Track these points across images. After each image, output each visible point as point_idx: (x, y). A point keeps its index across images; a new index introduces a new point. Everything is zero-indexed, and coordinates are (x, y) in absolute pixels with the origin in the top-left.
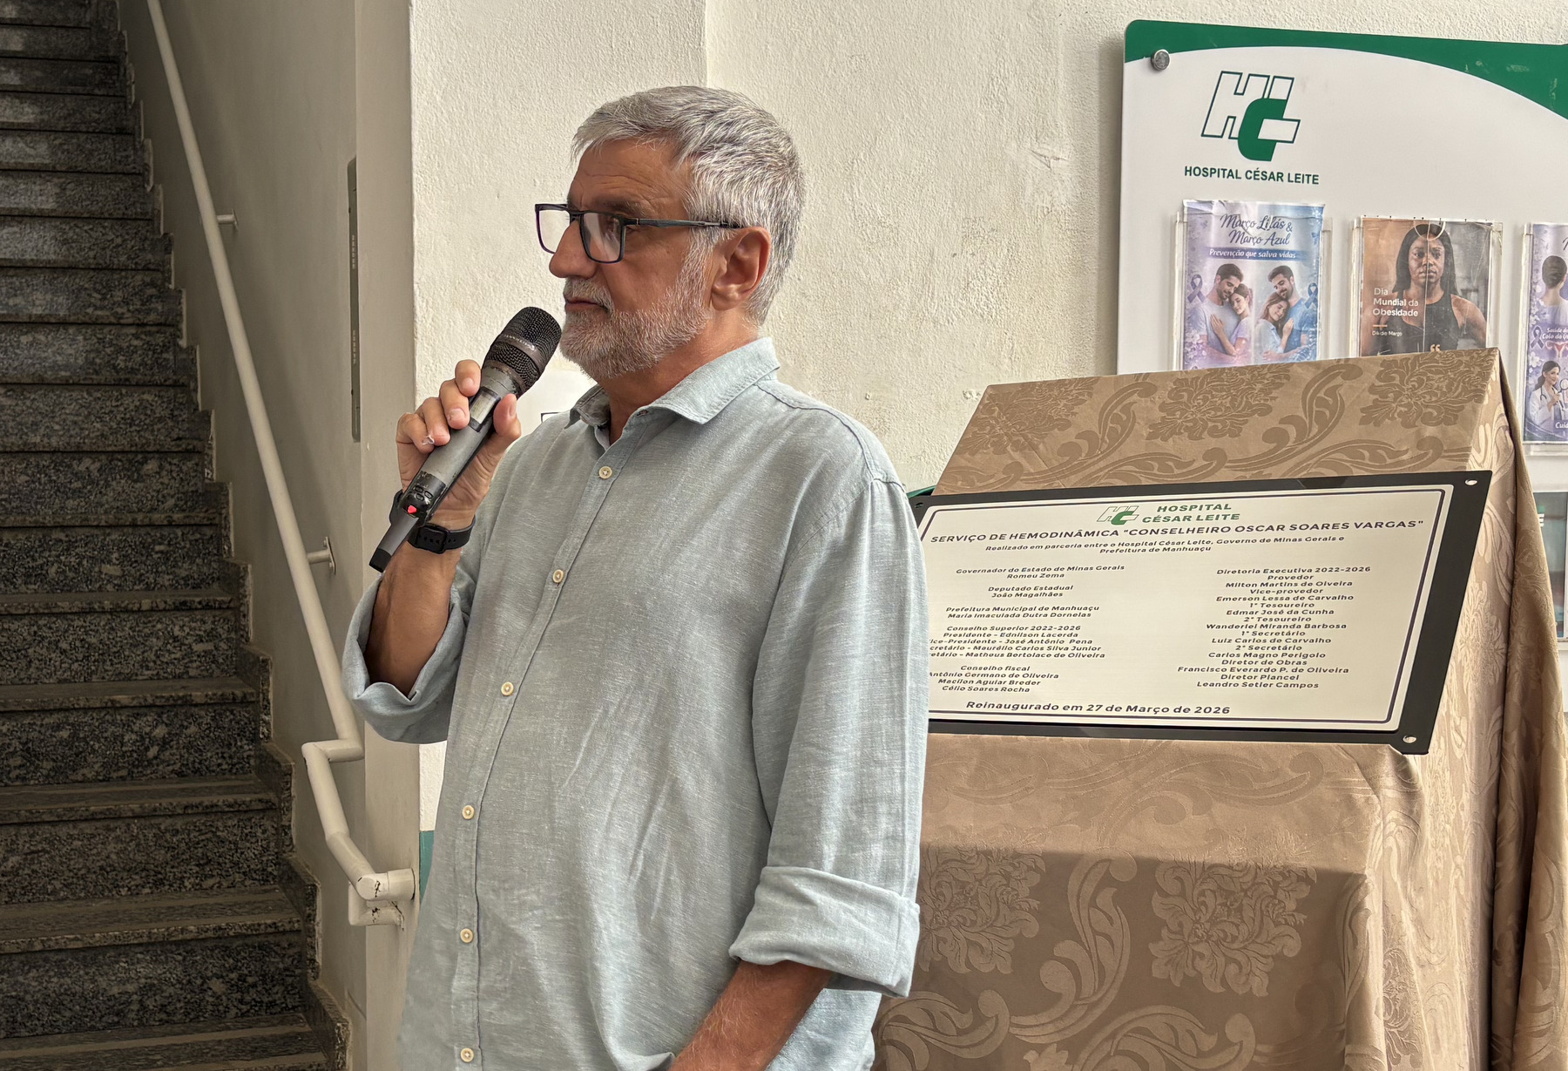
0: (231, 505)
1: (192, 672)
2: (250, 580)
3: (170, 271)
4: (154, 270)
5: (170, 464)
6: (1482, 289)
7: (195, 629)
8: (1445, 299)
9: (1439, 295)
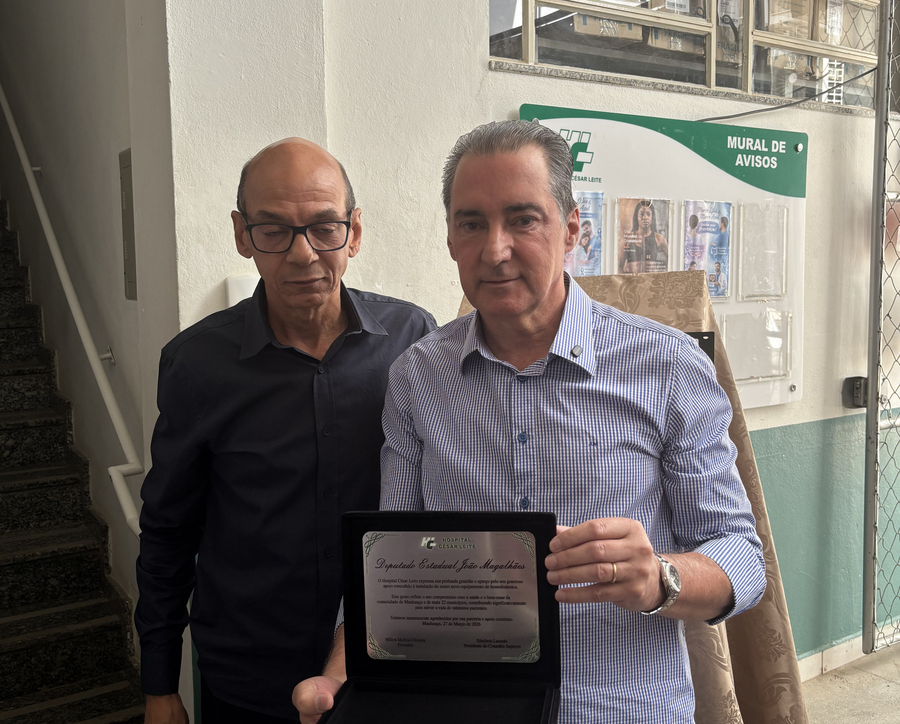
0: (43, 317)
1: (25, 407)
2: (56, 358)
5: (5, 293)
6: (666, 230)
7: (26, 384)
8: (653, 234)
9: (649, 233)
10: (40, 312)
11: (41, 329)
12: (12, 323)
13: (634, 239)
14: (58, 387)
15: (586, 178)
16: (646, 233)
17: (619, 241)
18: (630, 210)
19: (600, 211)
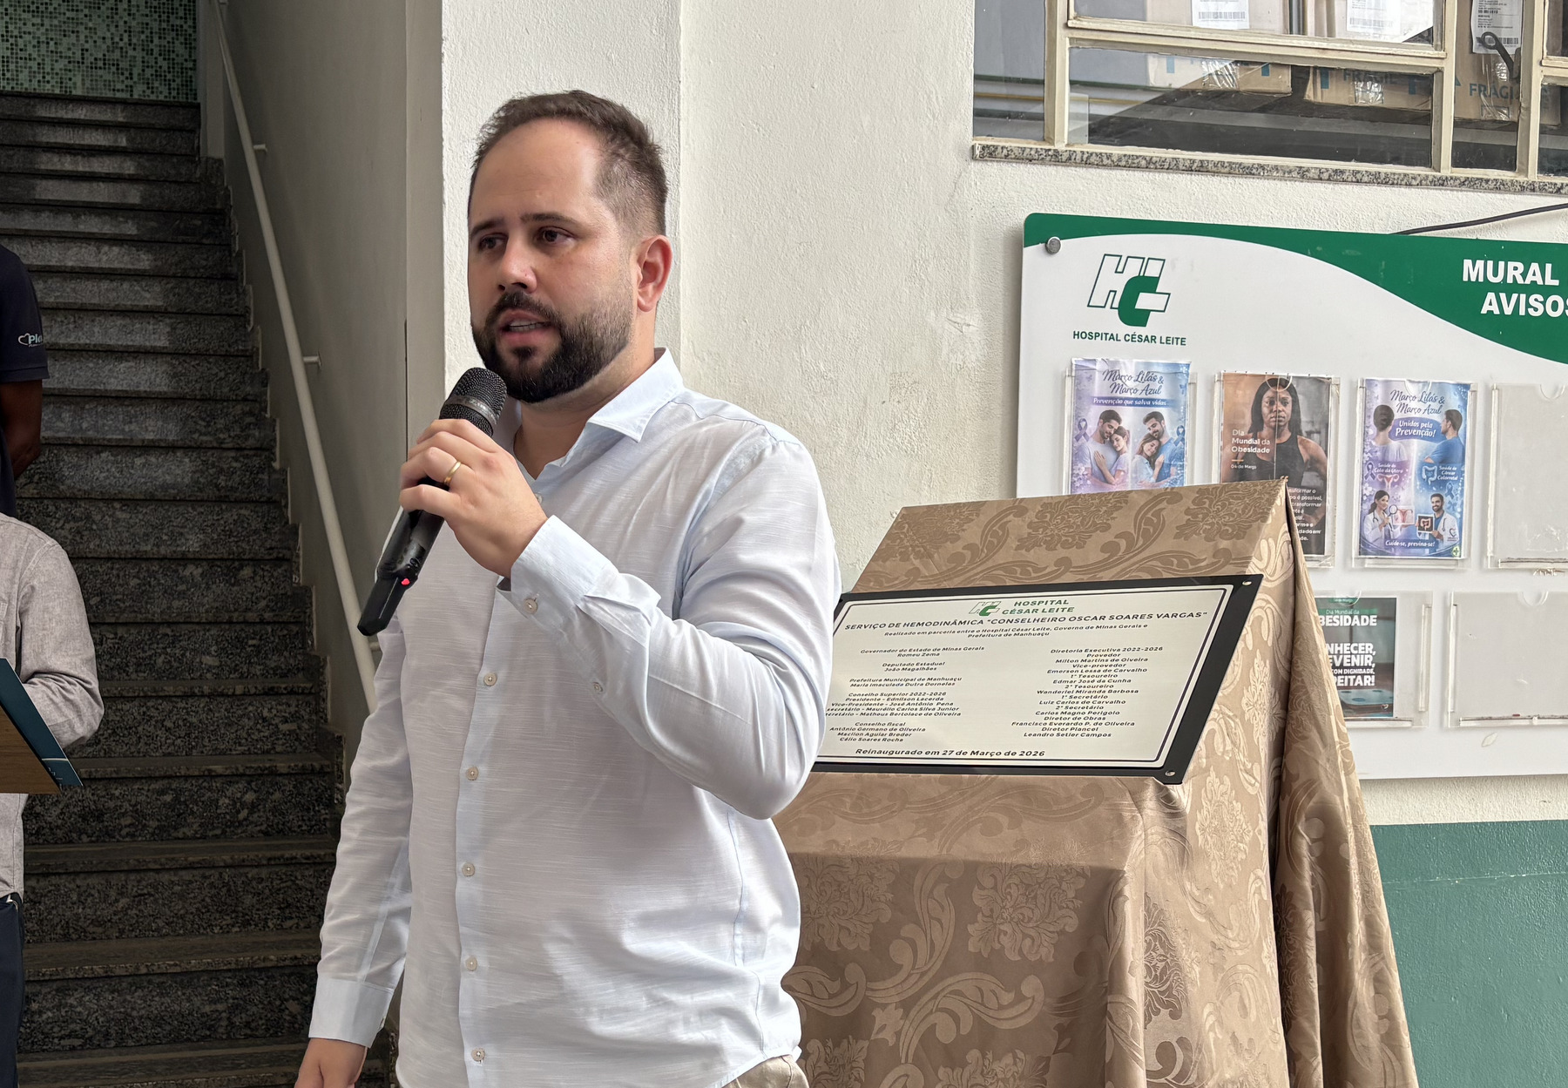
0: (314, 604)
1: (279, 749)
2: (328, 670)
3: (266, 401)
4: (252, 401)
5: (263, 569)
7: (281, 711)
8: (1293, 439)
9: (1287, 436)
10: (311, 597)
11: (310, 625)
12: (268, 616)
14: (329, 717)
16: (1279, 435)
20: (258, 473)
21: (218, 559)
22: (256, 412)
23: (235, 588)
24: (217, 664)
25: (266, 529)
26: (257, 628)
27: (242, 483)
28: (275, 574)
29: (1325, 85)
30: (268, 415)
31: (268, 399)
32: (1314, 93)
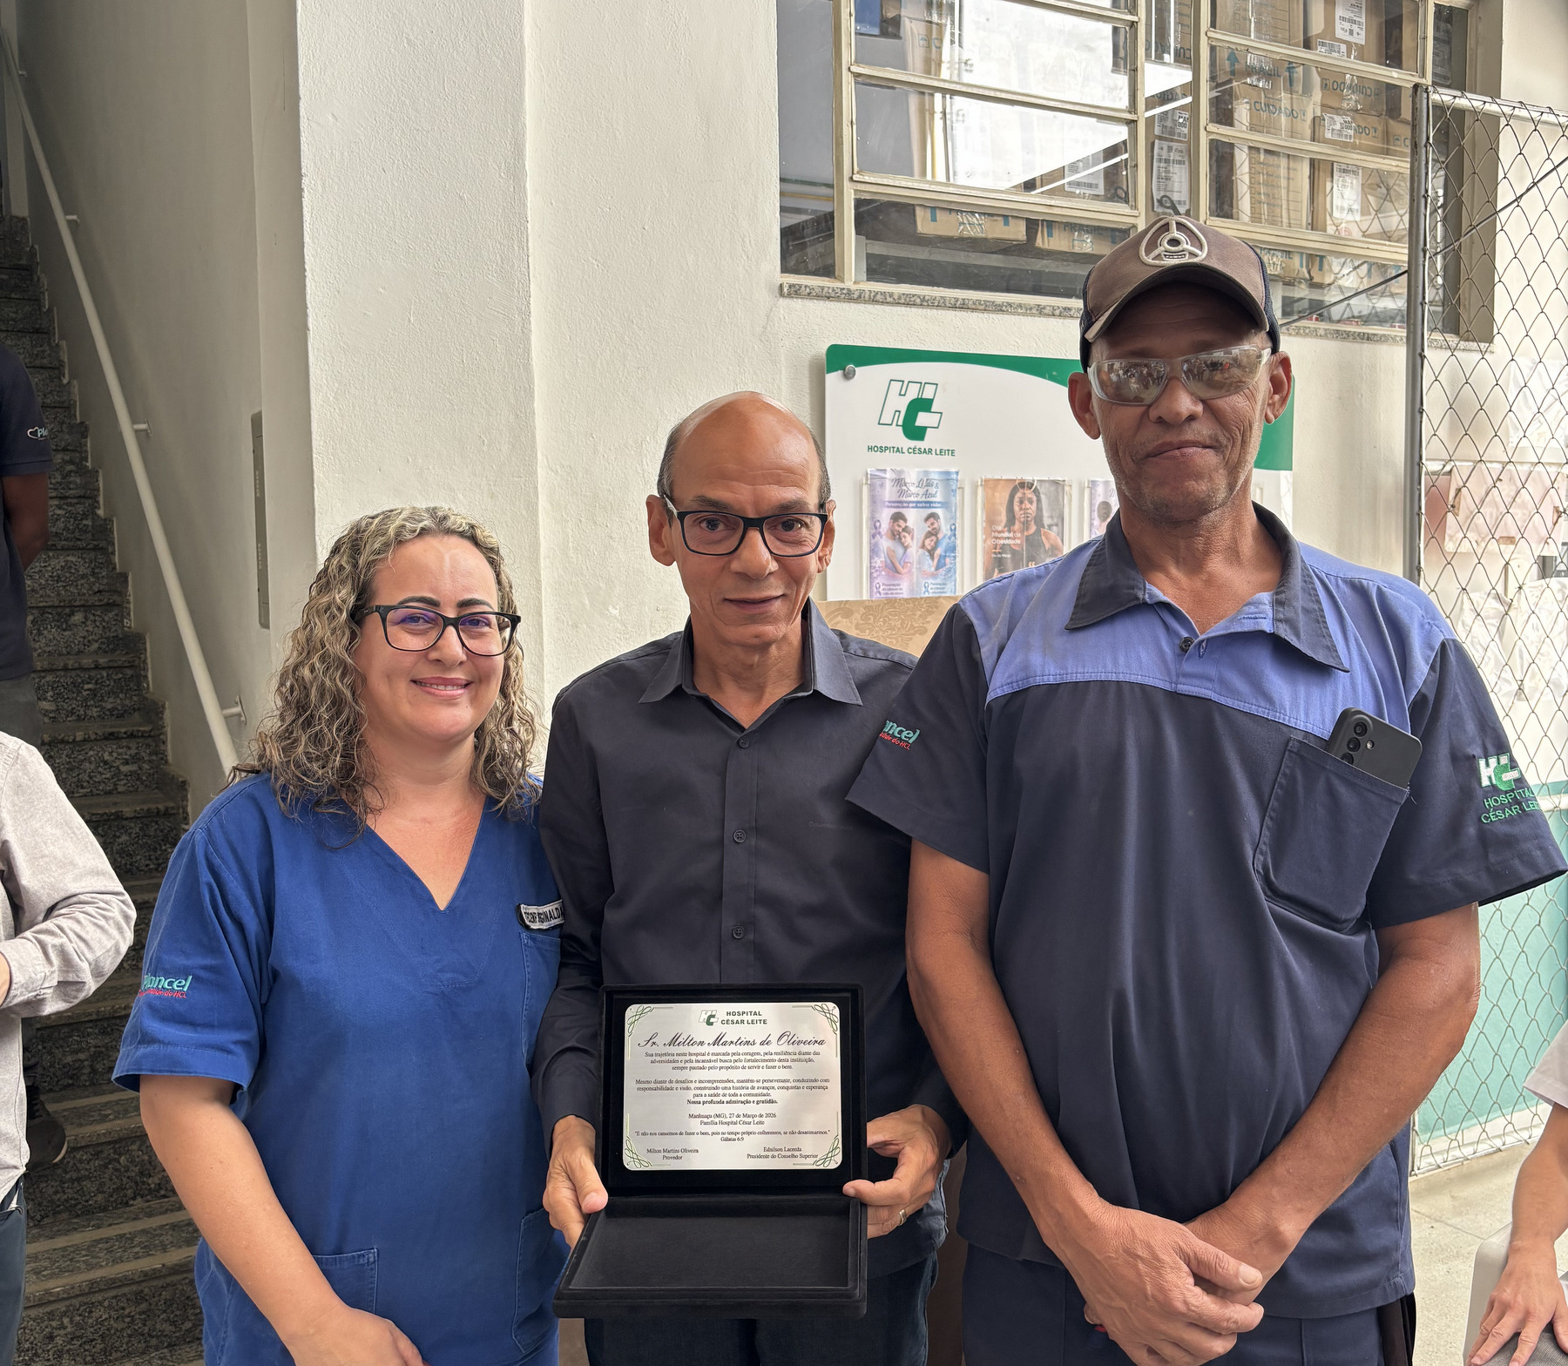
0: (148, 650)
1: (121, 789)
2: (167, 714)
3: (86, 451)
4: (72, 451)
5: (94, 615)
6: (1060, 524)
7: (122, 754)
8: (1038, 532)
9: (1033, 529)
10: (145, 643)
11: (145, 669)
12: (102, 661)
13: (1009, 538)
14: (170, 758)
15: (930, 451)
16: (1027, 529)
17: (985, 541)
18: (1002, 497)
19: (953, 498)
20: (82, 520)
21: (49, 607)
22: (77, 461)
23: (67, 633)
24: (54, 708)
25: (93, 574)
26: (93, 673)
27: (66, 528)
28: (106, 618)
29: (1050, 235)
30: (89, 464)
31: (89, 449)
32: (1041, 242)
